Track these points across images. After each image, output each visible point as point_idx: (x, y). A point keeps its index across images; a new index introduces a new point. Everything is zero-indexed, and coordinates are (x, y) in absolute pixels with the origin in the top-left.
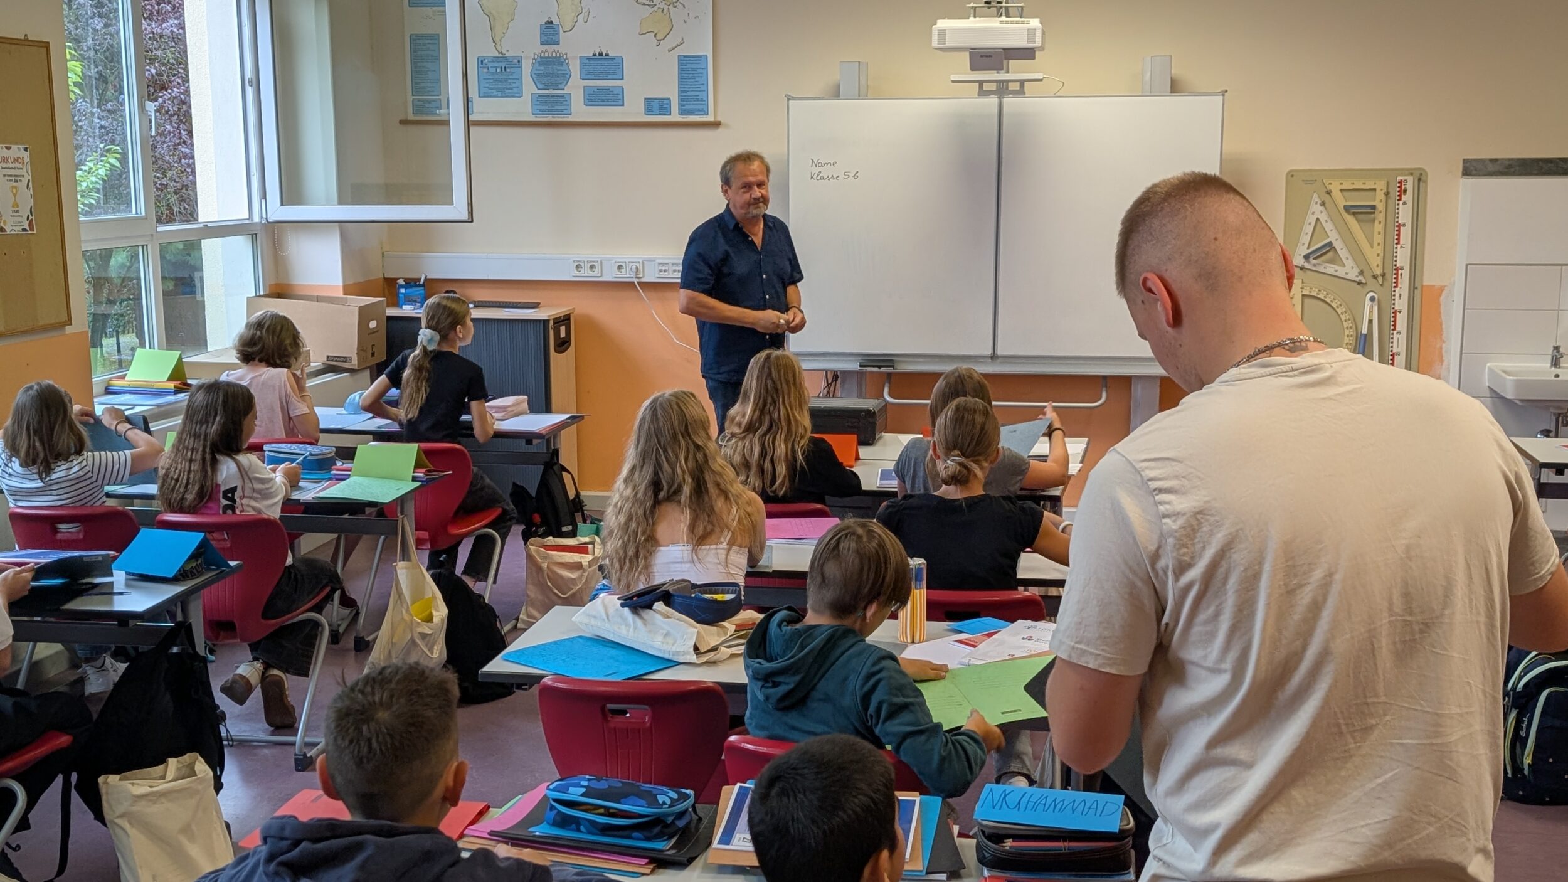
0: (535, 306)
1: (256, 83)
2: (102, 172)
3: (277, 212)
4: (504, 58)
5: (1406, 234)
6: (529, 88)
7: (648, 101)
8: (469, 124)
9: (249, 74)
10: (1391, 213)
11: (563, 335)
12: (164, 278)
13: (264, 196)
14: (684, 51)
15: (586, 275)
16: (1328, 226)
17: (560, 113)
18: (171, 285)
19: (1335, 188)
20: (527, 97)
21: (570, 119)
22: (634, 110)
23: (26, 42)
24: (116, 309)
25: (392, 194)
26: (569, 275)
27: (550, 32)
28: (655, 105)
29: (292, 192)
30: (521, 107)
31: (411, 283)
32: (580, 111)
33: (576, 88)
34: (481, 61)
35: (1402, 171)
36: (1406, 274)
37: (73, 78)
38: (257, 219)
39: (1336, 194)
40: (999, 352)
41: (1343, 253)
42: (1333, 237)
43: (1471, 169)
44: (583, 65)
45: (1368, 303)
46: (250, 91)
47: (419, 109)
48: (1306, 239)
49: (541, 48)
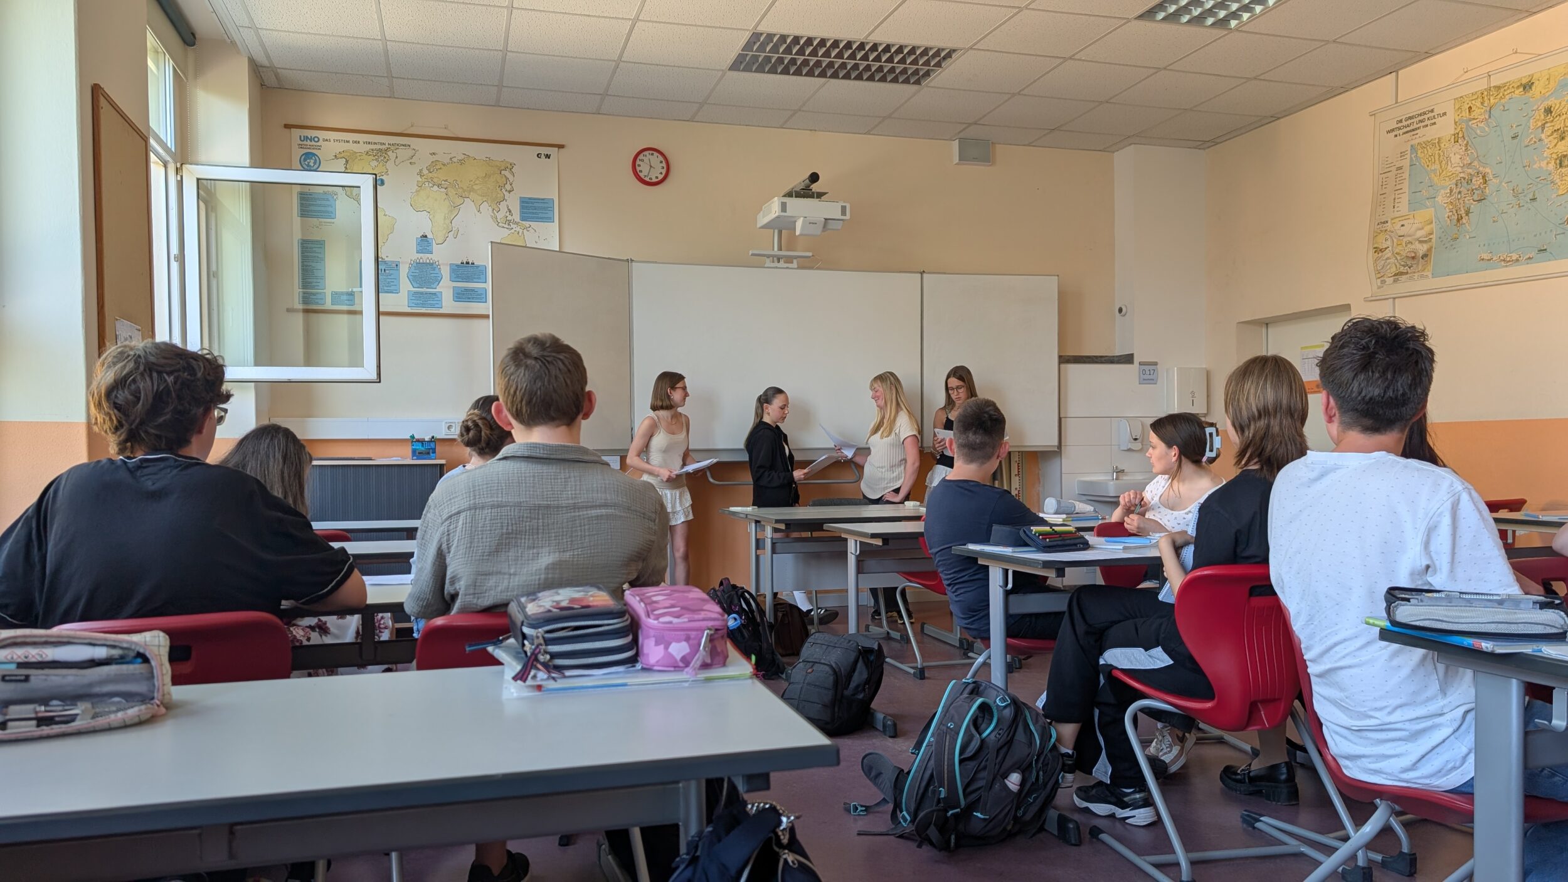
1: (181, 258)
6: (406, 286)
9: (175, 250)
17: (432, 306)
20: (403, 293)
21: (441, 311)
27: (424, 244)
30: (398, 300)
32: (449, 305)
33: (446, 288)
44: (452, 271)
49: (416, 256)
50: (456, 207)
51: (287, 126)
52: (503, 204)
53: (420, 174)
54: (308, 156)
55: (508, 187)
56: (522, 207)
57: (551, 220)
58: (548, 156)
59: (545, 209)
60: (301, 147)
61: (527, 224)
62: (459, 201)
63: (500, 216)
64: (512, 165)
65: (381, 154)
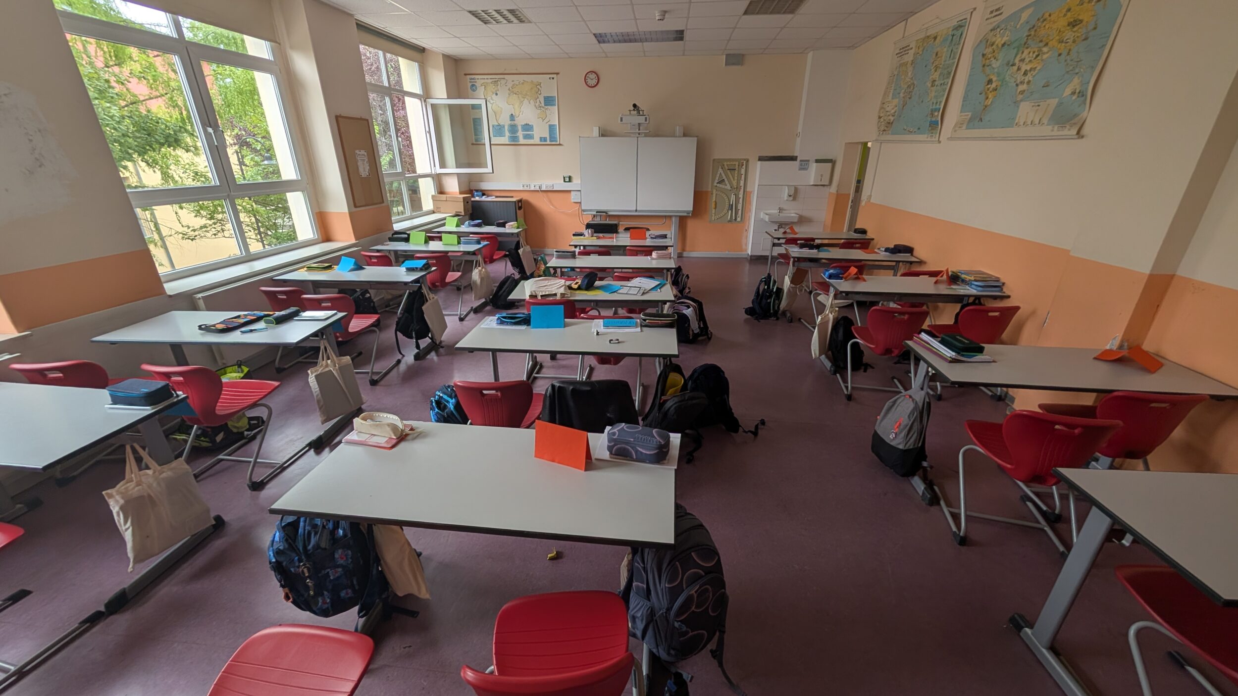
0: (512, 197)
1: (430, 132)
2: (388, 159)
3: (439, 171)
4: (499, 125)
5: (743, 177)
6: (507, 134)
7: (541, 138)
8: (491, 145)
9: (427, 130)
10: (739, 171)
11: (520, 205)
12: (409, 190)
13: (435, 166)
14: (549, 123)
15: (526, 188)
16: (723, 175)
17: (516, 141)
18: (411, 192)
19: (725, 164)
20: (507, 137)
21: (519, 143)
22: (536, 140)
23: (361, 119)
24: (396, 199)
25: (470, 166)
26: (521, 188)
27: (512, 117)
28: (543, 139)
29: (443, 165)
30: (505, 140)
31: (477, 191)
32: (522, 141)
33: (520, 134)
34: (493, 126)
35: (741, 159)
36: (742, 188)
37: (376, 131)
38: (433, 173)
39: (726, 166)
40: (638, 209)
41: (727, 182)
42: (724, 177)
43: (761, 159)
44: (522, 128)
45: (732, 195)
46: (428, 135)
47: (476, 140)
48: (717, 178)
49: (510, 122)
50: (522, 102)
51: (466, 75)
52: (538, 100)
53: (509, 90)
54: (473, 85)
55: (539, 92)
56: (545, 101)
57: (555, 105)
58: (553, 78)
59: (552, 100)
60: (470, 82)
61: (547, 107)
62: (523, 99)
63: (537, 105)
64: (540, 83)
65: (495, 82)
